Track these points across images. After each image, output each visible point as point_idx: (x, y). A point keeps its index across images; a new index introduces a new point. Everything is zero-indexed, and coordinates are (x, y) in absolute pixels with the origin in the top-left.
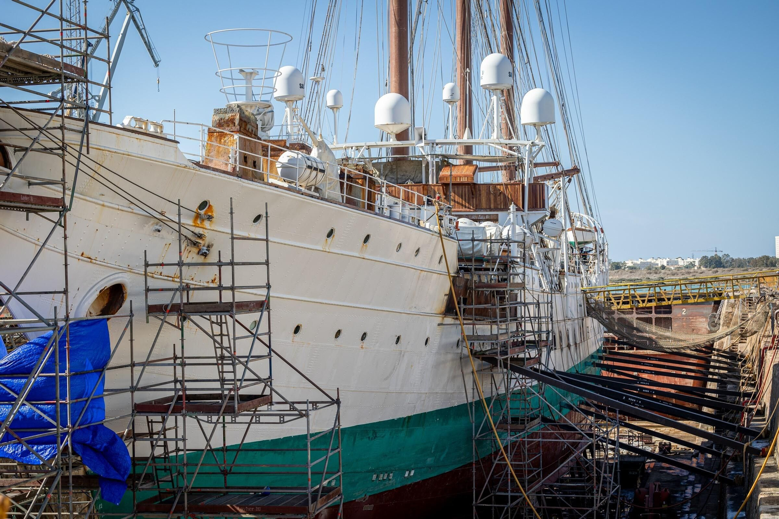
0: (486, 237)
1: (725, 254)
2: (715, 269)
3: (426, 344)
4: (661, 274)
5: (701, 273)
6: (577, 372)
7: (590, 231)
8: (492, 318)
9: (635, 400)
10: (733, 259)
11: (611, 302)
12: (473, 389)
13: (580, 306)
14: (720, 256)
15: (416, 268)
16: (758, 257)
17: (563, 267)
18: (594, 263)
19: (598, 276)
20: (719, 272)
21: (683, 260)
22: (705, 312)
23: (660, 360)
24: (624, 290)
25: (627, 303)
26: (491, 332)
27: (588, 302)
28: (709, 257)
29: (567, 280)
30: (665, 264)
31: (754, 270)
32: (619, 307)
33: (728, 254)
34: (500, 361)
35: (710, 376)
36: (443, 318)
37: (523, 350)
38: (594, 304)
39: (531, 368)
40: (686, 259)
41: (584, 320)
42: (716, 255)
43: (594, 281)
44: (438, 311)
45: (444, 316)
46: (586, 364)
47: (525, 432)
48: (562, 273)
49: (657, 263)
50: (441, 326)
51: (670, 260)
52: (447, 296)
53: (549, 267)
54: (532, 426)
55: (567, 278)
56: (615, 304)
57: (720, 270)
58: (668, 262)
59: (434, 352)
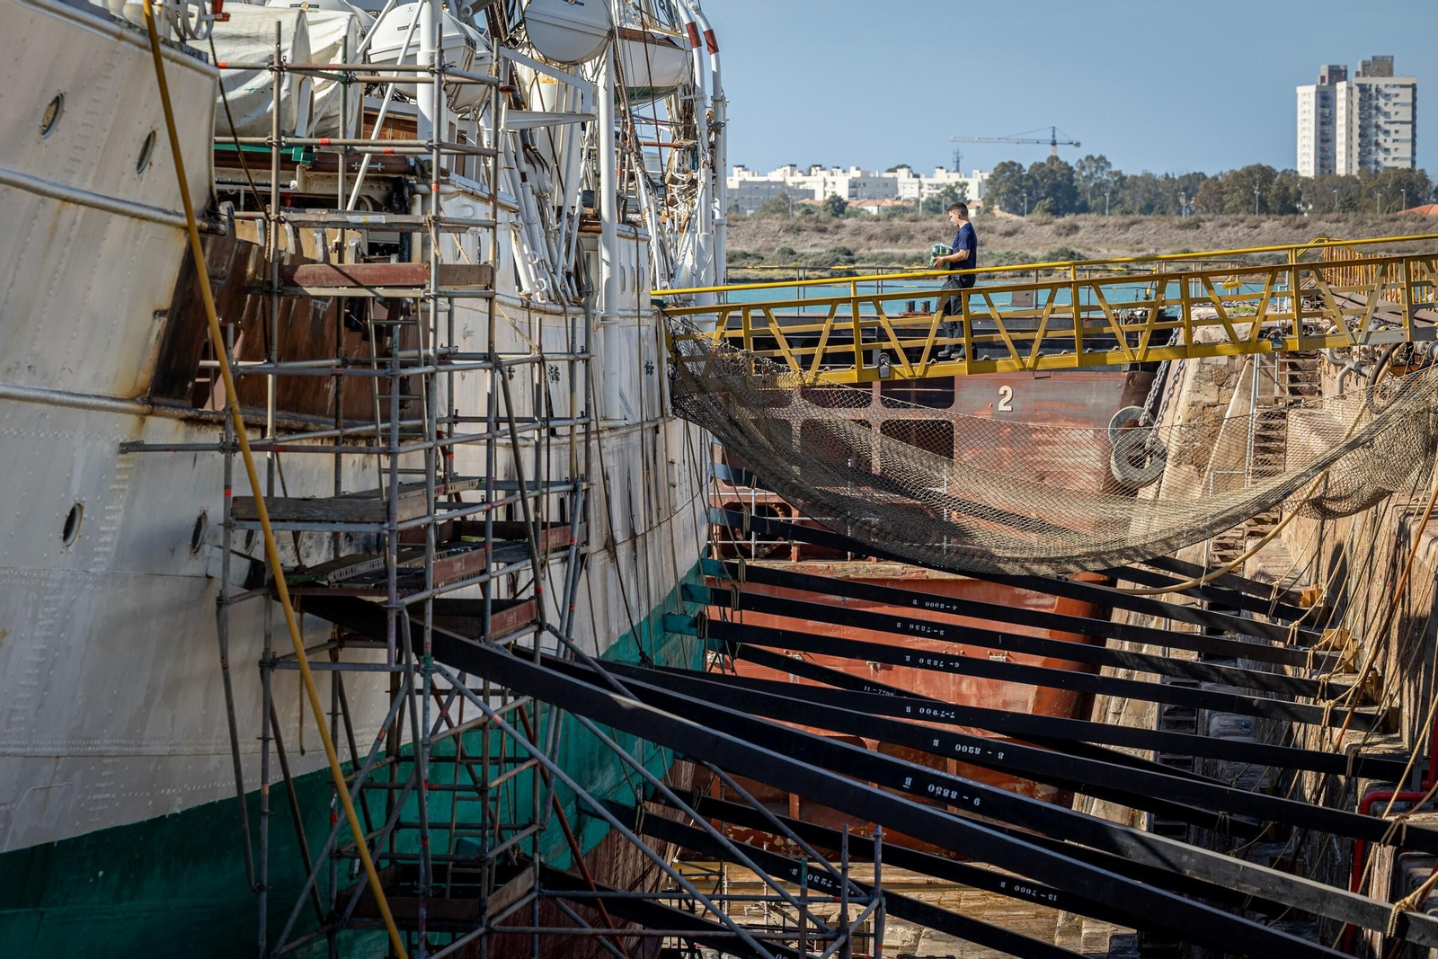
0: (309, 55)
1: (1090, 158)
2: (1068, 219)
3: (67, 532)
4: (844, 233)
5: (1009, 234)
6: (645, 659)
7: (669, 42)
8: (342, 421)
9: (954, 795)
10: (1123, 179)
11: (776, 353)
12: (265, 740)
13: (649, 369)
14: (1071, 164)
15: (43, 186)
16: (1226, 170)
17: (590, 198)
18: (693, 183)
19: (706, 238)
20: (1081, 233)
21: (916, 176)
22: (1092, 400)
23: (951, 605)
24: (834, 303)
25: (847, 359)
26: (338, 483)
27: (676, 352)
28: (1027, 167)
29: (612, 255)
30: (843, 192)
31: (1224, 225)
32: (809, 377)
33: (1102, 158)
34: (399, 619)
35: (1106, 671)
36: (142, 416)
37: (478, 569)
38: (702, 364)
39: (507, 646)
40: (930, 176)
41: (661, 429)
42: (1053, 159)
43: (687, 261)
44: (123, 386)
45: (146, 408)
46: (665, 623)
47: (481, 930)
48: (590, 224)
49: (808, 186)
50: (131, 455)
51: (865, 174)
52: (164, 319)
53: (541, 198)
54: (505, 902)
55: (608, 247)
56: (794, 364)
57: (1085, 222)
58: (854, 185)
59: (102, 570)
